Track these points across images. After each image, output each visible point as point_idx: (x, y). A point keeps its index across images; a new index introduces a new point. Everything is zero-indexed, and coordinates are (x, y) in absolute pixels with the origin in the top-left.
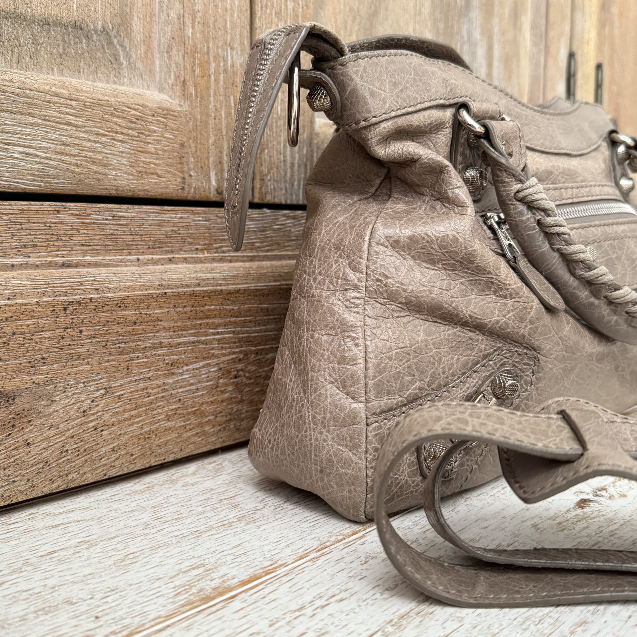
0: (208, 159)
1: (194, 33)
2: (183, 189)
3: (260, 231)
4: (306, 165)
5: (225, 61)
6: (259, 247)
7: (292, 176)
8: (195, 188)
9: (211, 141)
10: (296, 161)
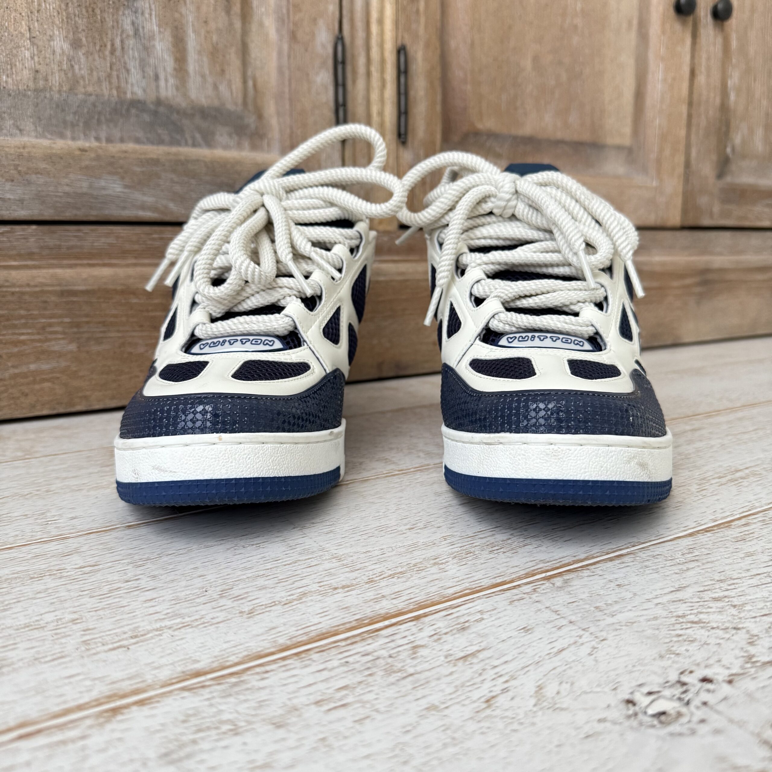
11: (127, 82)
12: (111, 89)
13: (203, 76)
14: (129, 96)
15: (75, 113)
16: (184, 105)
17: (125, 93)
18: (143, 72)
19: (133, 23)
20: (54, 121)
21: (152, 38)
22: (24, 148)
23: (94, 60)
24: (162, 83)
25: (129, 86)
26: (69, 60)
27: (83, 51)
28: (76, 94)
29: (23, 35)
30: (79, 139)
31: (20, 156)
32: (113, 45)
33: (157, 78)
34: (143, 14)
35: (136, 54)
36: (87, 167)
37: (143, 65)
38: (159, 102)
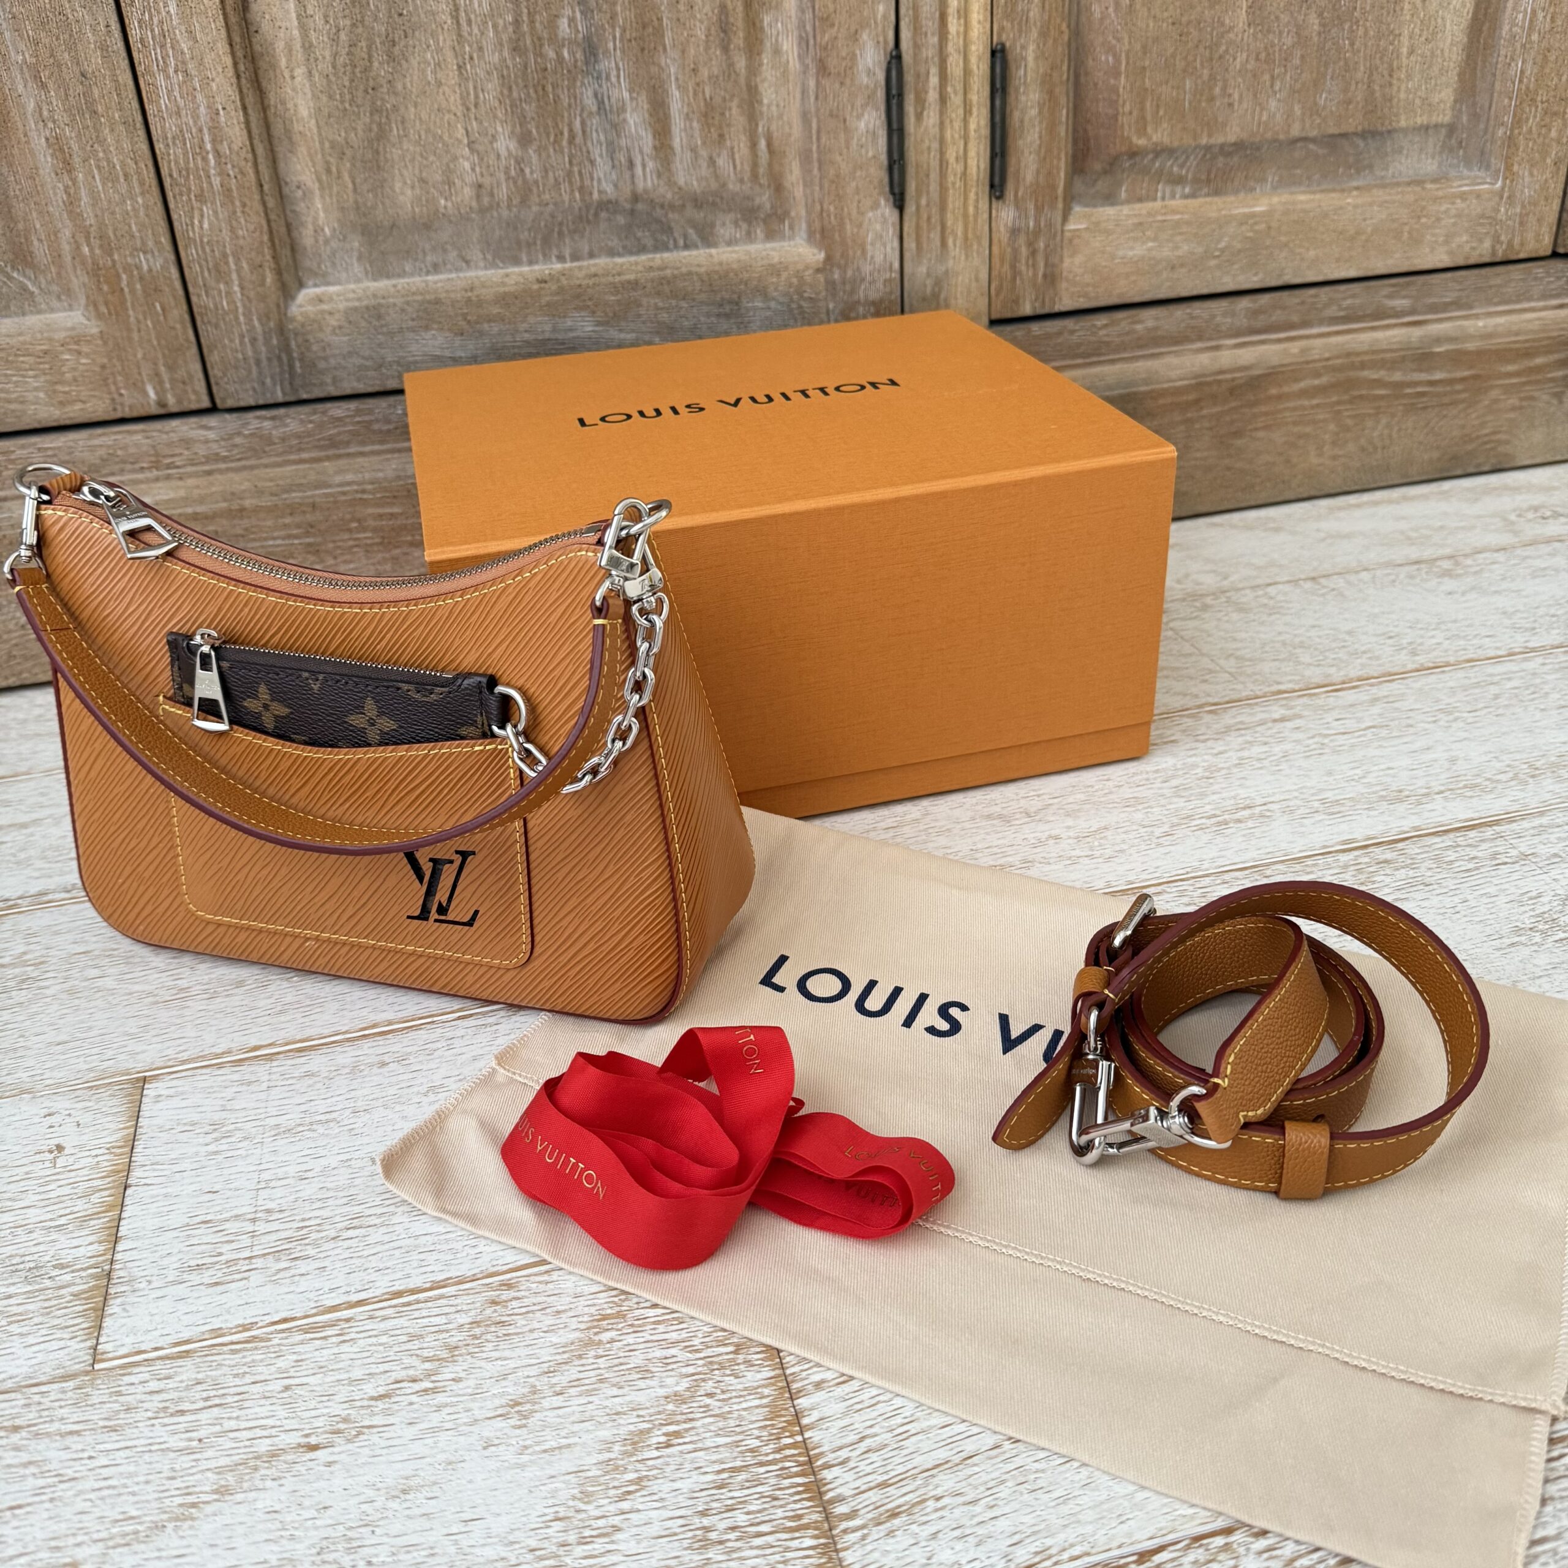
0: (140, 374)
1: (91, 250)
2: (115, 409)
3: (223, 439)
4: (279, 358)
5: (138, 267)
6: (226, 457)
7: (260, 373)
8: (131, 407)
9: (140, 355)
10: (263, 356)
11: (592, 179)
12: (572, 191)
13: (694, 150)
14: (596, 196)
15: (529, 230)
16: (669, 196)
17: (591, 194)
18: (612, 159)
19: (596, 95)
20: (506, 244)
21: (622, 109)
22: (472, 289)
23: (549, 156)
24: (639, 170)
25: (595, 183)
26: (518, 162)
27: (534, 147)
28: (529, 207)
29: (460, 141)
30: (537, 262)
31: (469, 300)
32: (571, 130)
33: (631, 164)
34: (608, 78)
35: (602, 138)
36: (548, 304)
37: (612, 149)
38: (635, 198)
